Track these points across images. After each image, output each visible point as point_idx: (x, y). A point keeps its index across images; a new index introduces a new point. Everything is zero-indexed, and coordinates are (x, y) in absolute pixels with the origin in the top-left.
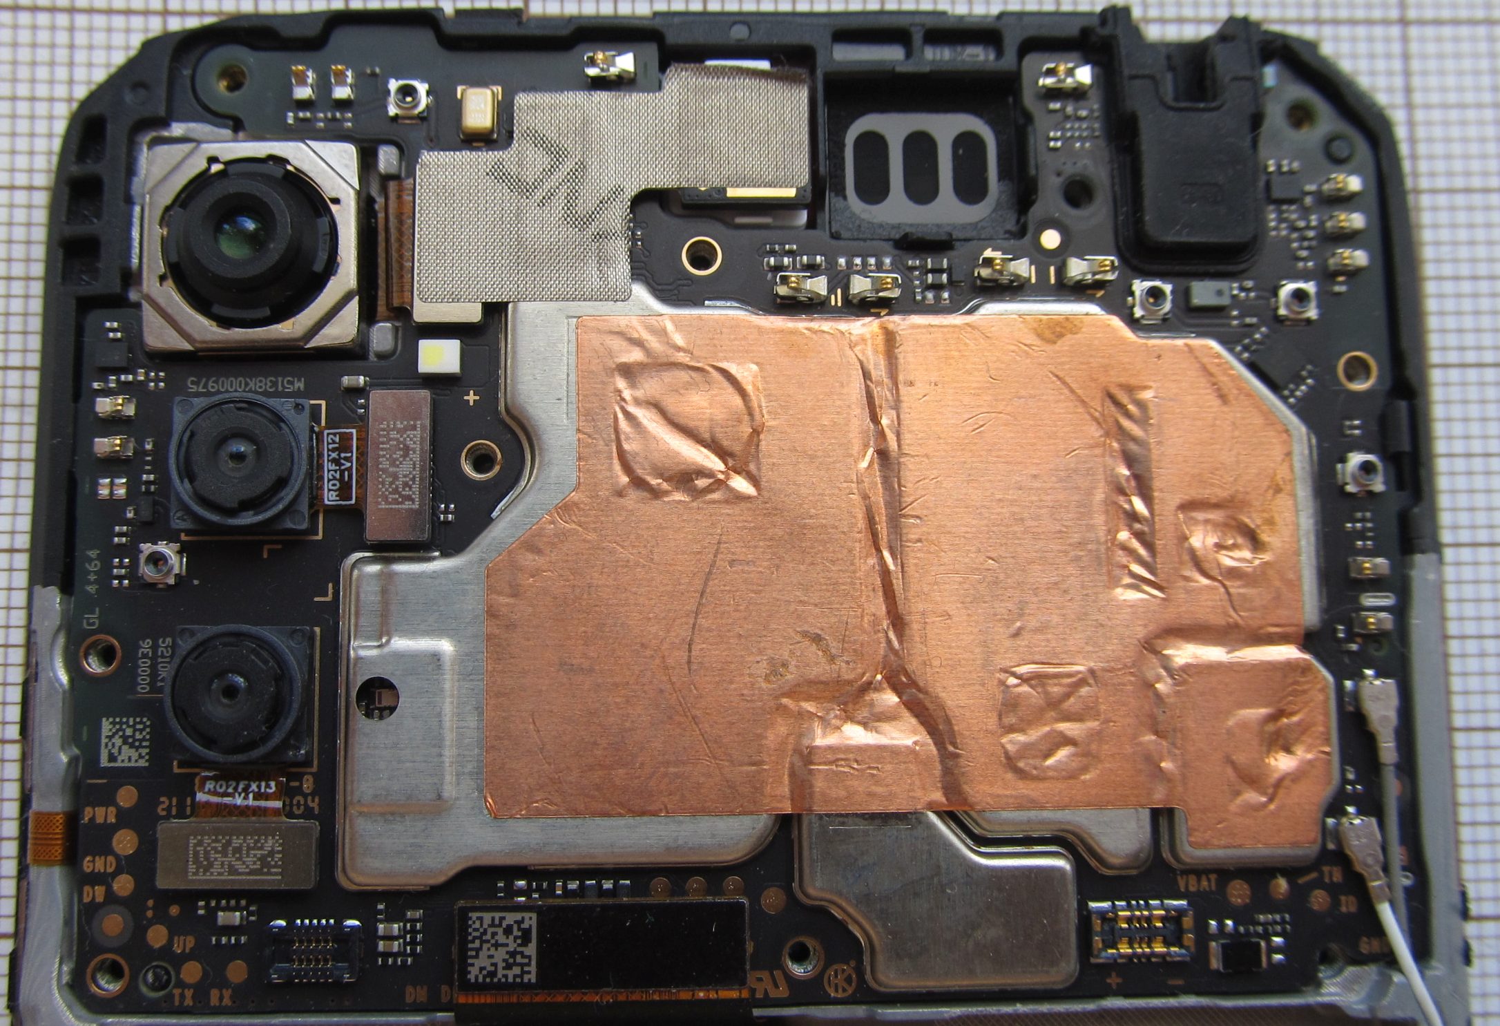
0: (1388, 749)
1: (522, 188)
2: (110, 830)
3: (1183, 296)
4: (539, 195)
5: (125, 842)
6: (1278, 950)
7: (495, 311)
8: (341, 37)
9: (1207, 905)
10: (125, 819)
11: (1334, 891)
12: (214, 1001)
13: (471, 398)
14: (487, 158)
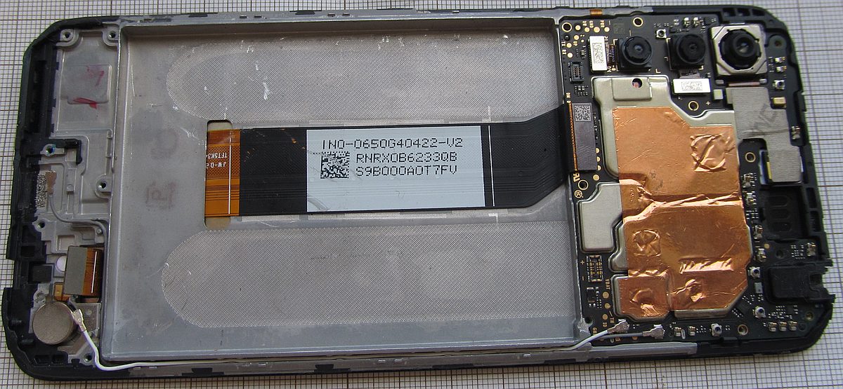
0: (645, 333)
1: (762, 112)
2: (599, 26)
3: (757, 280)
4: (761, 116)
5: (597, 30)
6: (592, 305)
7: (730, 107)
8: (792, 70)
9: (602, 285)
10: (602, 30)
11: (608, 321)
12: (563, 51)
13: (708, 103)
14: (769, 104)
